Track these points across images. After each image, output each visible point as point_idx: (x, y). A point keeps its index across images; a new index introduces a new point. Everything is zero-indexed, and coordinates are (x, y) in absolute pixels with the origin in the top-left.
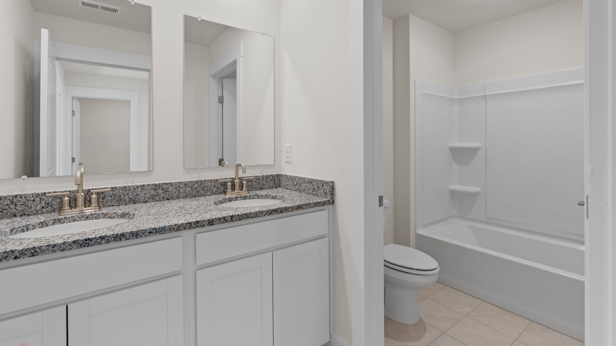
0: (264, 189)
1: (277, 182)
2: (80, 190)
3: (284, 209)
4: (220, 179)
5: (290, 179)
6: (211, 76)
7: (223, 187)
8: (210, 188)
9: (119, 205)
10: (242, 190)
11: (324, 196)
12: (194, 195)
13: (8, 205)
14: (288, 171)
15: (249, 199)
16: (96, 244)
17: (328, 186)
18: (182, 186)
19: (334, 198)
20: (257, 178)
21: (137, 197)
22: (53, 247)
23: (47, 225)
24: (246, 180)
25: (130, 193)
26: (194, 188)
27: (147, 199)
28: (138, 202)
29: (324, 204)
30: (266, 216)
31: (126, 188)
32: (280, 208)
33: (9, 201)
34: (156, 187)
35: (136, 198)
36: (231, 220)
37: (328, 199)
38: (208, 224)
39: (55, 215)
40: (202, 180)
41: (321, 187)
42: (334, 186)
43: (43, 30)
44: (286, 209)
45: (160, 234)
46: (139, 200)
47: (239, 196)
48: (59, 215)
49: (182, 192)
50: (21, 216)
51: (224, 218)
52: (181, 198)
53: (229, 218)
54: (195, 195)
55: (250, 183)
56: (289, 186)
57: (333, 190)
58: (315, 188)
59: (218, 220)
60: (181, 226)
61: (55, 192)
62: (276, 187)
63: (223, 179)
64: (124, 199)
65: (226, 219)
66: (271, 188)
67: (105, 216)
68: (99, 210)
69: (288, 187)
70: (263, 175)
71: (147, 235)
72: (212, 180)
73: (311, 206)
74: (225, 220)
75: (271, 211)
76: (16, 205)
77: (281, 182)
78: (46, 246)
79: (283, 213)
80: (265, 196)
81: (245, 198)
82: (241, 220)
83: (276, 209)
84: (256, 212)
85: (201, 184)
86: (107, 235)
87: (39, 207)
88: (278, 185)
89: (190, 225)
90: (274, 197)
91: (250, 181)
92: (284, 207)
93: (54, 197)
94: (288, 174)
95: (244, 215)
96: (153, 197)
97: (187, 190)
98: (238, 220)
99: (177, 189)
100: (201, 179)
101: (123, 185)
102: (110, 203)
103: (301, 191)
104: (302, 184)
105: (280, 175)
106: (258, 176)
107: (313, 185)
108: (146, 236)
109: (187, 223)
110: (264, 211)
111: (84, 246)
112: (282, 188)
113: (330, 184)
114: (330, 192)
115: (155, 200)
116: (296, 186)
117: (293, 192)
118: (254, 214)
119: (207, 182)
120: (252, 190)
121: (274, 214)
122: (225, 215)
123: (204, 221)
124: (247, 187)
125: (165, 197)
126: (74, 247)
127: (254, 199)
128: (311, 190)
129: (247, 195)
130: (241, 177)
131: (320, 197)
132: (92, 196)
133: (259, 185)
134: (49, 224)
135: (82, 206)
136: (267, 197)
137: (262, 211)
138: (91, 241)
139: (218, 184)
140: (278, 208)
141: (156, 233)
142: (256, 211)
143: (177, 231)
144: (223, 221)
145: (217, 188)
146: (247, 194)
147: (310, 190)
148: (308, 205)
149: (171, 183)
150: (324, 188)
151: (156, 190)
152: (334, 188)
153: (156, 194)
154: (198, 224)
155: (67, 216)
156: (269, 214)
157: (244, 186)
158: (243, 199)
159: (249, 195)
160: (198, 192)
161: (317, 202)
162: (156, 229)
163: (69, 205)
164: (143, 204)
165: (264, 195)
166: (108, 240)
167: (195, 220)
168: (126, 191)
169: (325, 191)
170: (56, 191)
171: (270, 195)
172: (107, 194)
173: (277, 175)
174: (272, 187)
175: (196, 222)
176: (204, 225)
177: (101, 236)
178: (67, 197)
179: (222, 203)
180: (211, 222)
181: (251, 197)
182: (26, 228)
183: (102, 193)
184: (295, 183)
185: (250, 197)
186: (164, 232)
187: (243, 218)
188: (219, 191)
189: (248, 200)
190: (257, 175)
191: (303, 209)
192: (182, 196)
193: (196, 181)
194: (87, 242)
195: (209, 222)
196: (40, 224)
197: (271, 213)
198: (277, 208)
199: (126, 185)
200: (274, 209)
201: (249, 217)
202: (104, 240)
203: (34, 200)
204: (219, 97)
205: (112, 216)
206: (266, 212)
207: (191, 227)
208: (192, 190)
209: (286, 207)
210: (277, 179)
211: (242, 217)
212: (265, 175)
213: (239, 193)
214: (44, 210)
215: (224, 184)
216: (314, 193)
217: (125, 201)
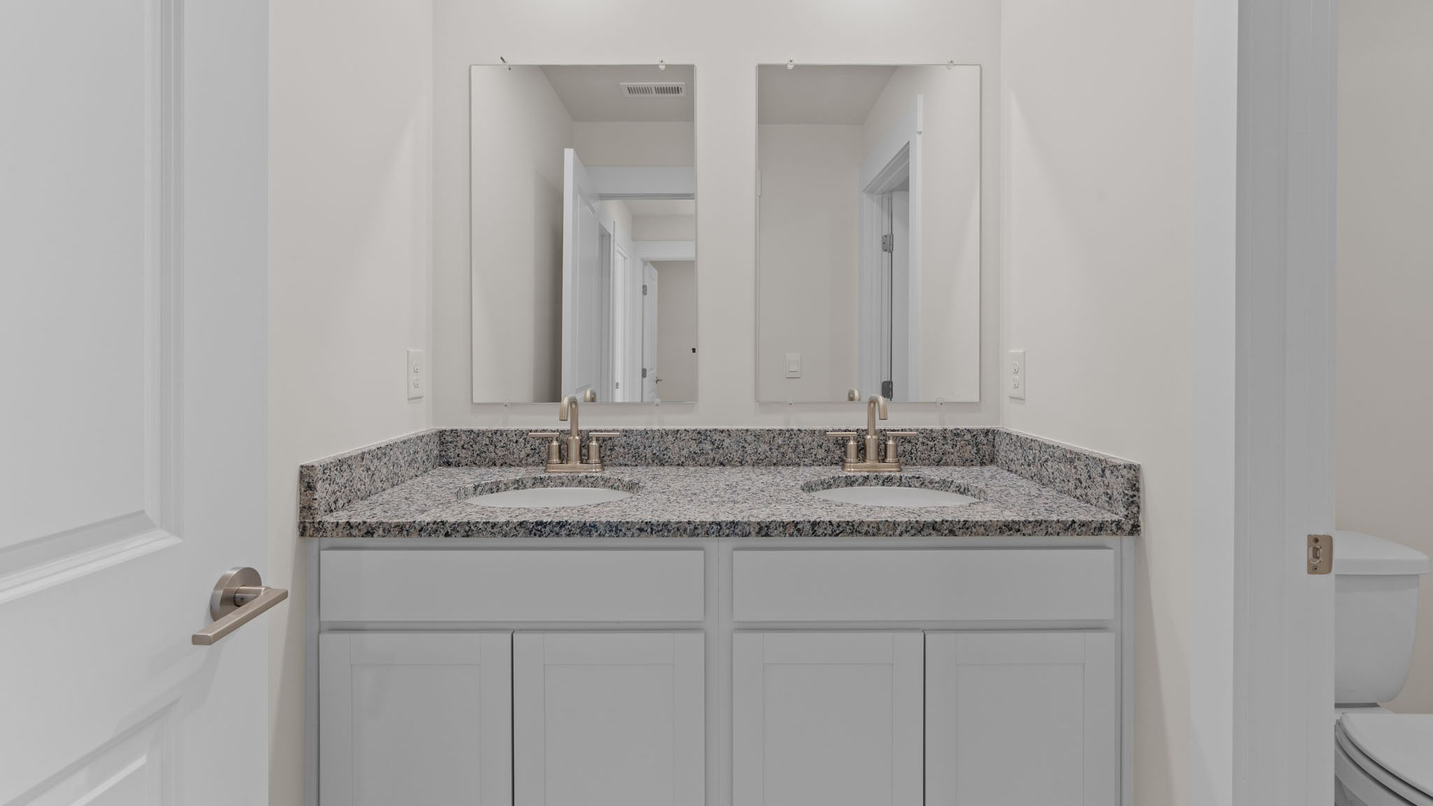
0: (946, 464)
1: (986, 449)
2: (574, 432)
3: (960, 526)
4: (834, 431)
5: (1019, 444)
6: (864, 191)
7: (840, 449)
8: (810, 449)
9: (636, 465)
10: (883, 461)
11: (1106, 505)
12: (775, 461)
13: (486, 445)
14: (1016, 422)
15: (899, 486)
16: (552, 534)
17: (1117, 478)
18: (749, 439)
19: (1138, 518)
20: (929, 435)
21: (665, 452)
22: (493, 527)
23: (525, 487)
24: (895, 438)
25: (654, 444)
26: (774, 445)
27: (683, 459)
28: (667, 464)
29: (1101, 529)
30: (906, 536)
31: (647, 433)
32: (947, 521)
33: (487, 439)
34: (701, 435)
35: (664, 455)
36: (811, 532)
37: (1116, 518)
38: (757, 533)
39: (539, 472)
40: (792, 430)
41: (1099, 479)
42: (1138, 481)
43: (567, 150)
44: (967, 525)
45: (658, 536)
46: (669, 460)
47: (872, 475)
48: (545, 471)
49: (749, 452)
50: (502, 465)
51: (796, 524)
52: (749, 465)
53: (808, 527)
54: (777, 461)
55: (908, 447)
56: (1016, 462)
57: (1135, 493)
58: (1083, 478)
59: (780, 526)
60: (699, 527)
61: (544, 431)
62: (982, 464)
63: (839, 430)
64: (644, 455)
65: (800, 526)
66: (966, 462)
67: (607, 483)
68: (601, 470)
69: (1013, 467)
70: (945, 427)
71: (636, 535)
72: (815, 431)
73: (1050, 529)
74: (798, 530)
75: (921, 525)
76: (496, 446)
77: (998, 451)
78: (484, 523)
79: (956, 536)
80: (939, 483)
81: (888, 481)
82: (837, 535)
83: (936, 522)
84: (878, 523)
85: (790, 438)
86: (570, 521)
87: (523, 455)
88: (987, 457)
89: (719, 527)
90: (962, 490)
91: (909, 442)
92: (959, 522)
93: (543, 439)
94: (1016, 430)
95: (844, 525)
96: (695, 456)
97: (760, 449)
98: (830, 535)
99: (740, 444)
100: (790, 427)
101: (641, 428)
102: (621, 461)
103: (1045, 481)
104: (1046, 461)
105: (994, 431)
106: (931, 431)
107: (1075, 468)
108: (633, 535)
109: (713, 522)
110: (901, 522)
111: (535, 535)
112: (998, 466)
113: (1124, 472)
114: (1124, 497)
115: (699, 463)
116: (1032, 468)
117: (1023, 482)
118: (872, 525)
119: (802, 434)
120: (914, 464)
121: (930, 534)
122: (799, 518)
123: (749, 524)
124: (897, 455)
125: (716, 459)
126: (521, 534)
127: (910, 486)
128: (1070, 484)
129: (893, 474)
130: (885, 430)
131: (1093, 508)
132: (591, 444)
133: (934, 452)
134: (528, 484)
135: (576, 460)
136: (944, 485)
137: (894, 523)
138: (545, 527)
139: (829, 442)
140: (943, 521)
141: (652, 533)
142: (878, 520)
143: (692, 536)
144: (791, 531)
145: (827, 451)
146: (894, 472)
147: (1069, 481)
148: (1040, 527)
149: (728, 430)
150: (1106, 482)
151: (700, 442)
152: (1141, 487)
153: (700, 450)
154: (732, 529)
155: (553, 475)
156: (913, 531)
157: (891, 452)
158: (883, 485)
159: (898, 475)
160: (783, 454)
161: (1074, 522)
162: (652, 525)
163: (558, 455)
164: (675, 468)
165: (937, 479)
166: (570, 531)
167: (731, 519)
168: (648, 438)
169: (1109, 492)
170: (545, 428)
171: (952, 481)
172: (616, 443)
173: (987, 432)
174: (972, 461)
175: (731, 522)
176: (748, 532)
177: (560, 522)
178: (557, 440)
179: (830, 486)
180: (764, 530)
181: (903, 480)
182: (495, 488)
183: (610, 438)
184: (1031, 458)
185: (901, 480)
186: (666, 534)
187: (841, 532)
188: (829, 458)
189: (895, 488)
190: (929, 427)
191: (1024, 535)
192: (749, 460)
193: (780, 430)
194: (539, 528)
195: (761, 529)
196: (514, 484)
197: (920, 532)
198: (938, 520)
199: (649, 428)
200: (930, 523)
201: (859, 532)
202: (564, 529)
203: (517, 442)
204: (883, 237)
205: (616, 485)
206: (907, 527)
207: (721, 533)
208: (771, 449)
209: (966, 522)
210: (985, 442)
211: (841, 529)
212: (951, 427)
213: (875, 467)
214: (530, 460)
215: (842, 443)
216: (1079, 492)
217: (646, 459)
